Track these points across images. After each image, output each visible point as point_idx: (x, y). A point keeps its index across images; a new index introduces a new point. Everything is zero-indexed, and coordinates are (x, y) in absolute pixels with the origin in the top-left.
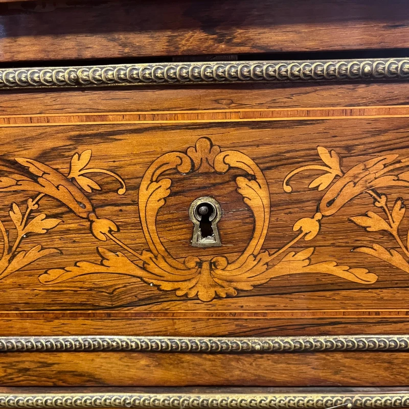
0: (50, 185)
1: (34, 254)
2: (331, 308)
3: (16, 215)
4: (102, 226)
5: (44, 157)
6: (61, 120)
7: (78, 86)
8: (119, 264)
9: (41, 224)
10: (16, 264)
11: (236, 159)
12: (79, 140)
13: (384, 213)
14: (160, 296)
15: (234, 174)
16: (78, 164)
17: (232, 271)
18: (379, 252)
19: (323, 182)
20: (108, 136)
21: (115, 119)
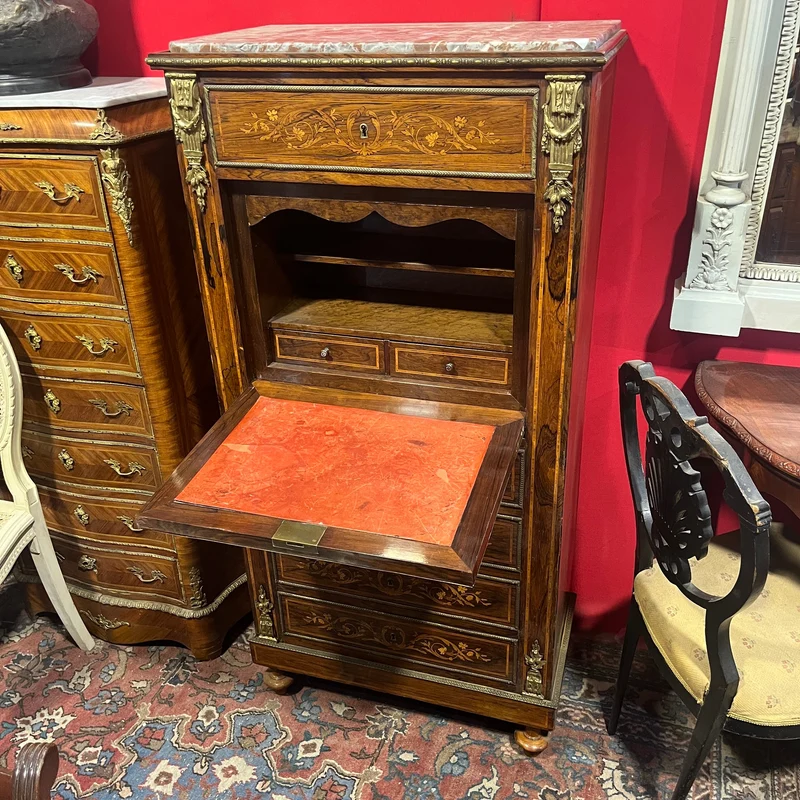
0: (325, 118)
1: (320, 138)
2: (398, 159)
3: (316, 127)
4: (338, 131)
5: (324, 110)
6: (329, 100)
7: (333, 91)
8: (341, 143)
9: (322, 129)
10: (315, 141)
11: (371, 113)
12: (332, 106)
13: (409, 130)
14: (353, 154)
15: (371, 117)
16: (332, 113)
17: (371, 147)
18: (409, 142)
19: (393, 120)
20: (339, 105)
21: (341, 101)
